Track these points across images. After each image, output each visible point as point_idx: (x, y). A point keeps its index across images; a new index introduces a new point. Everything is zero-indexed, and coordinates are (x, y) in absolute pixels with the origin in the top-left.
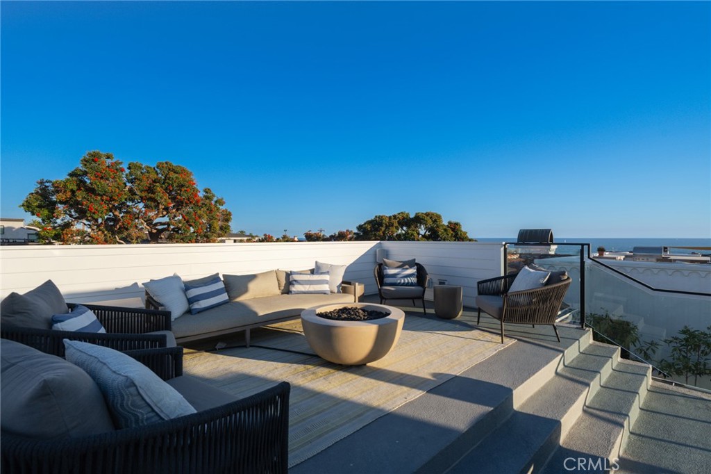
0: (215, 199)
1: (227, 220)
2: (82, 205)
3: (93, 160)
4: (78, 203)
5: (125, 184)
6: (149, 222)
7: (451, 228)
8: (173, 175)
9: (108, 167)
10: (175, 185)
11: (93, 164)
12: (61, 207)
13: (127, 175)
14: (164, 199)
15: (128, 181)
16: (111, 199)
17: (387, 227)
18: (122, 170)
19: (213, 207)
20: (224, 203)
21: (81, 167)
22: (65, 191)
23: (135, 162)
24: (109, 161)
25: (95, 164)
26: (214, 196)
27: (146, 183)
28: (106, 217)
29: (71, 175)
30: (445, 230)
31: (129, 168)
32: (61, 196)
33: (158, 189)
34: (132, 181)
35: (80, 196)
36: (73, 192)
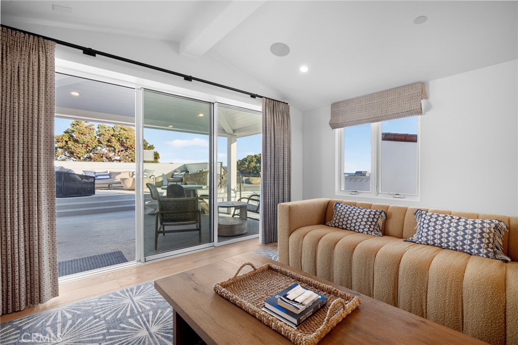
0: (148, 145)
2: (71, 149)
3: (77, 124)
4: (69, 148)
5: (95, 137)
6: (110, 159)
8: (122, 132)
9: (86, 127)
10: (123, 138)
11: (78, 126)
12: (60, 150)
13: (97, 132)
14: (118, 146)
15: (98, 135)
18: (93, 129)
20: (154, 148)
21: (70, 128)
22: (62, 142)
24: (86, 124)
26: (148, 143)
27: (107, 137)
28: (85, 157)
29: (66, 132)
31: (98, 128)
32: (60, 144)
33: (114, 140)
34: (100, 135)
35: (70, 144)
36: (66, 142)
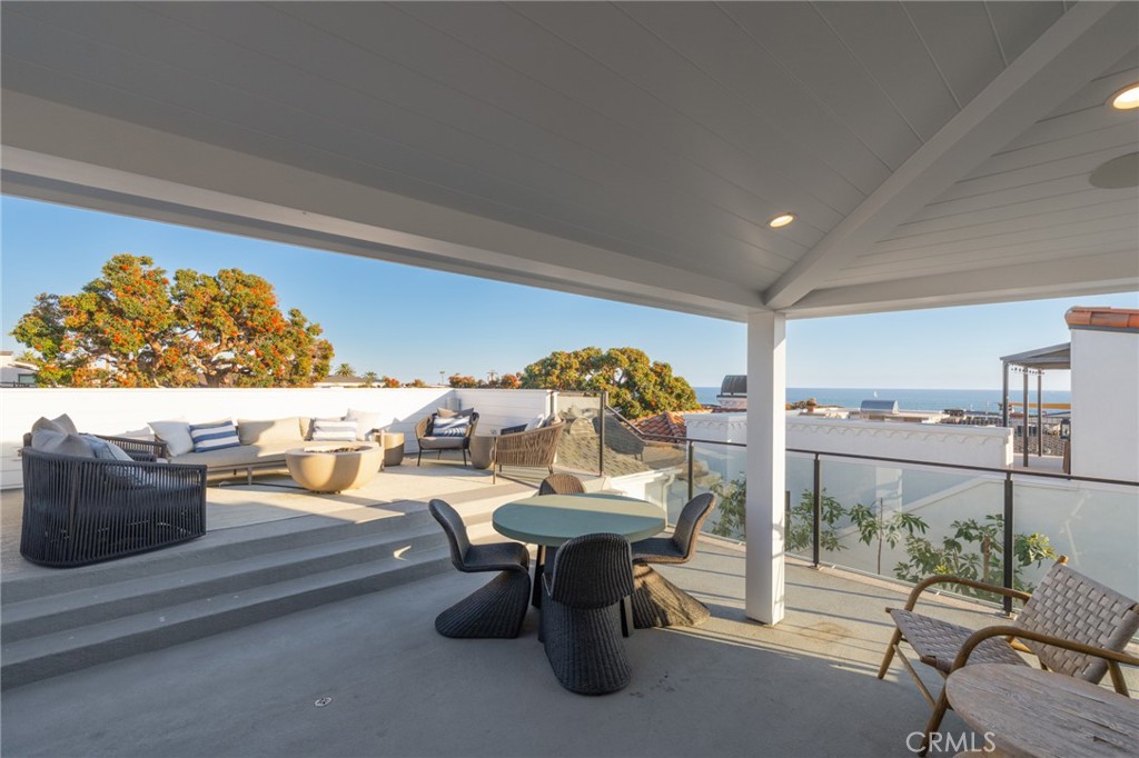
0: (307, 325)
1: (325, 357)
2: (103, 332)
3: (121, 268)
4: (97, 330)
5: (169, 302)
6: (206, 359)
7: (656, 372)
8: (242, 290)
9: (144, 277)
10: (244, 305)
11: (122, 274)
12: (71, 335)
13: (172, 289)
14: (228, 325)
15: (175, 298)
16: (148, 324)
17: (562, 369)
18: (165, 282)
19: (302, 337)
20: (321, 331)
21: (102, 277)
22: (78, 313)
23: (185, 269)
24: (146, 268)
25: (124, 275)
26: (305, 320)
27: (200, 302)
28: (140, 351)
29: (89, 289)
30: (646, 375)
31: (177, 278)
32: (72, 320)
33: (218, 310)
34: (180, 298)
35: (101, 319)
36: (91, 314)
